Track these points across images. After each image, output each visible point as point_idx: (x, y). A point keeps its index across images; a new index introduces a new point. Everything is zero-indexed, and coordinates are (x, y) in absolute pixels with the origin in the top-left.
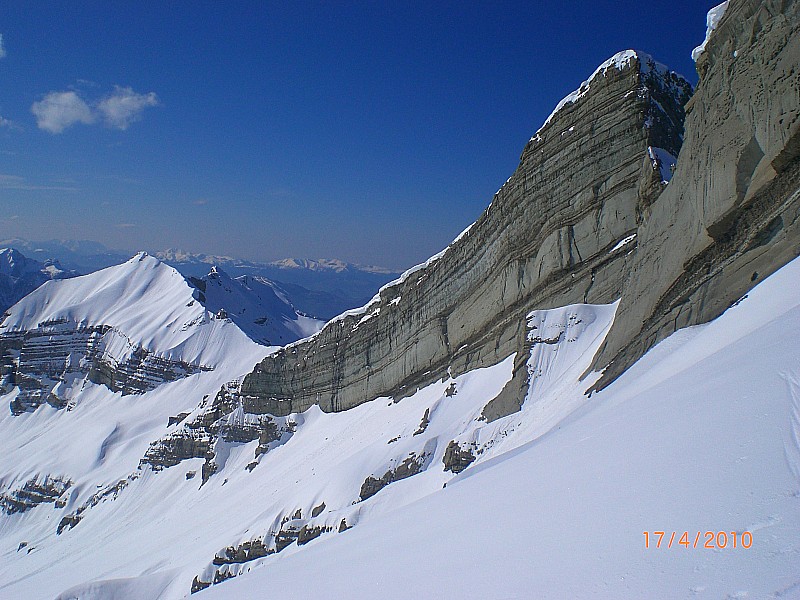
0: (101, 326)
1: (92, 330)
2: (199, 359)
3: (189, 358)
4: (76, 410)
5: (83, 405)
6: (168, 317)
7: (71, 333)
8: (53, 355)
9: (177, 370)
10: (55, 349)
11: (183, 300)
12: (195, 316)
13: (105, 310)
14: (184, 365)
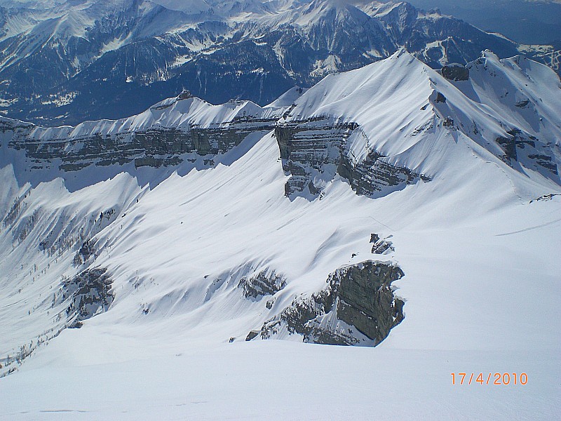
0: (353, 123)
1: (346, 126)
2: (421, 166)
3: (412, 166)
4: (326, 199)
5: (329, 196)
6: (404, 120)
7: (330, 128)
8: (315, 147)
9: (402, 176)
10: (317, 142)
11: (419, 103)
12: (424, 121)
13: (360, 107)
14: (407, 171)
